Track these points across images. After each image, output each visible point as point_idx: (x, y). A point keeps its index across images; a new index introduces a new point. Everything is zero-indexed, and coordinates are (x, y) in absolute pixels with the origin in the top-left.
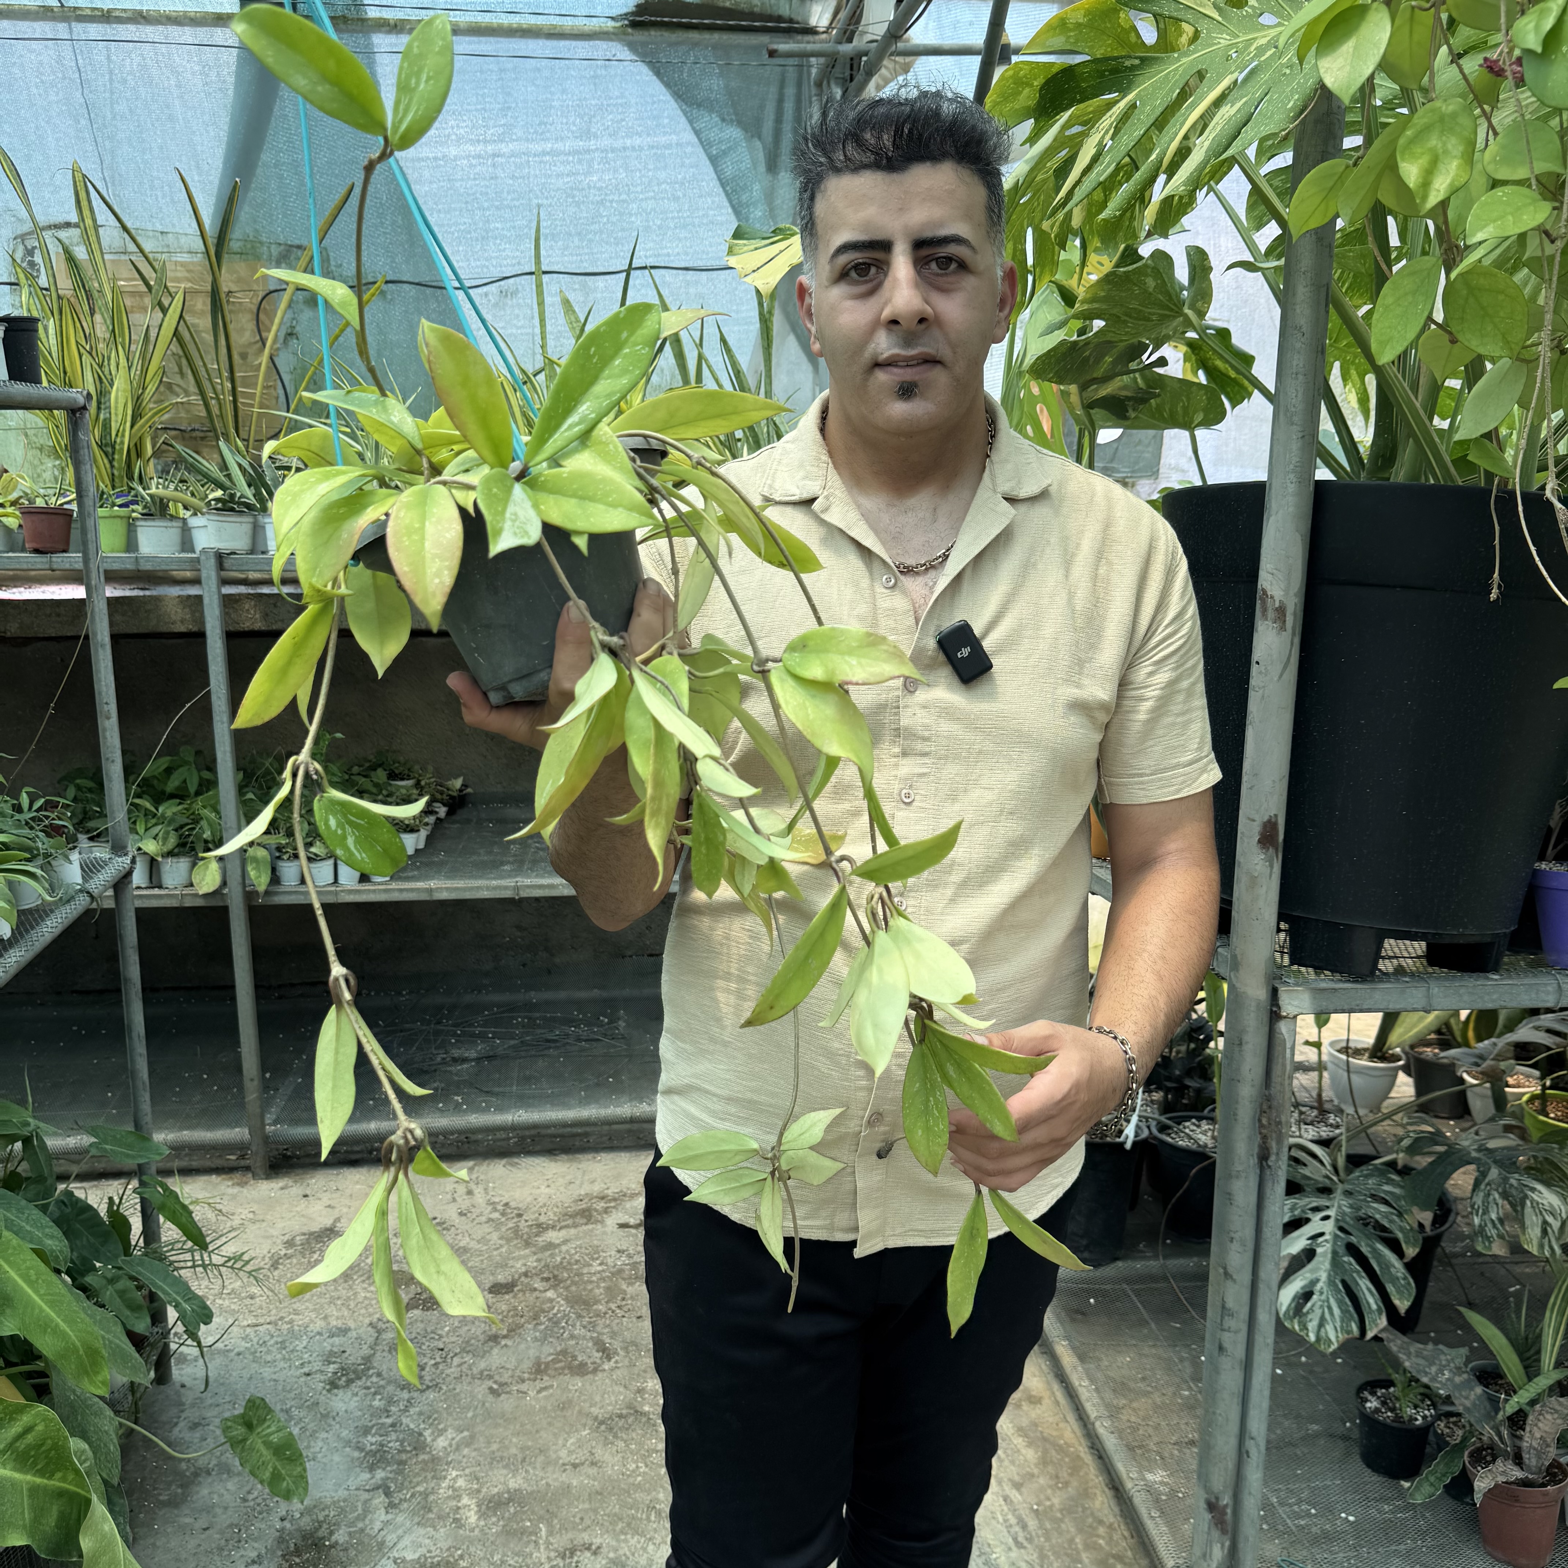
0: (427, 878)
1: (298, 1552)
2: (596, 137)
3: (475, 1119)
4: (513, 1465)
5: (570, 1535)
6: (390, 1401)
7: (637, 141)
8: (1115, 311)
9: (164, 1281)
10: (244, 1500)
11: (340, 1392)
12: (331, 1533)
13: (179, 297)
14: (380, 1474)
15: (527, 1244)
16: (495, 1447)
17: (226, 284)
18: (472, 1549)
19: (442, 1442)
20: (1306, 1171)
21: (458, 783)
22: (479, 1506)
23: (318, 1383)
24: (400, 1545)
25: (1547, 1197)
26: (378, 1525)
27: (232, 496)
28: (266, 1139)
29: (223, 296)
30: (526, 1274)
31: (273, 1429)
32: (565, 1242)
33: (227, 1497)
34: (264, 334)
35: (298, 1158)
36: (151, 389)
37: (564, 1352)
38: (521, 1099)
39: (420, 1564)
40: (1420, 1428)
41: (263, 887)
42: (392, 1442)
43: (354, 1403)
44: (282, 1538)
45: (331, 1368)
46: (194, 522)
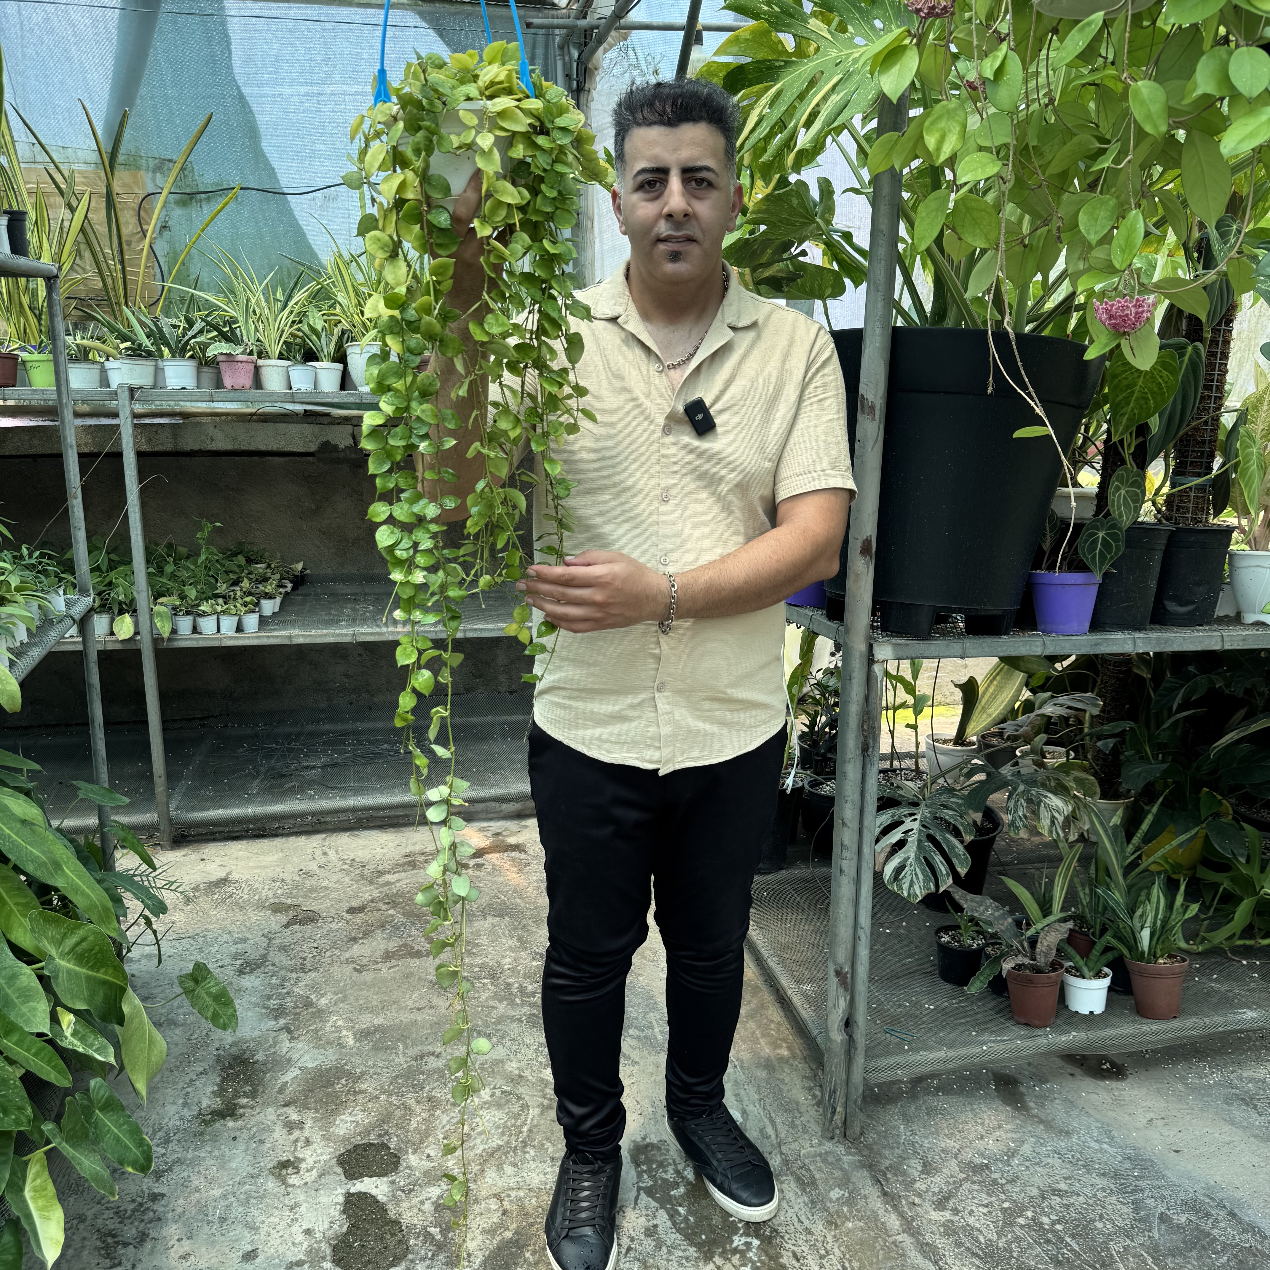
0: (285, 630)
1: (231, 1066)
3: (326, 804)
4: (374, 1011)
5: (420, 1048)
6: (284, 979)
8: (772, 219)
9: (131, 886)
10: (189, 1039)
11: (247, 976)
12: (253, 1056)
13: (86, 197)
14: (282, 1022)
15: (371, 883)
16: (361, 1002)
17: (117, 188)
18: (353, 1059)
19: (323, 1001)
20: (902, 792)
21: (300, 566)
22: (354, 1035)
23: (230, 972)
24: (302, 1060)
25: (1055, 801)
26: (285, 1050)
27: (140, 345)
28: (170, 820)
29: (115, 196)
30: (372, 901)
31: (212, 984)
32: (399, 881)
33: (176, 1038)
34: (145, 227)
35: (193, 837)
36: (66, 267)
37: (405, 945)
38: (358, 791)
39: (318, 1069)
40: (975, 950)
41: (166, 635)
42: (289, 1003)
43: (257, 982)
44: (219, 1059)
45: (238, 962)
46: (108, 365)
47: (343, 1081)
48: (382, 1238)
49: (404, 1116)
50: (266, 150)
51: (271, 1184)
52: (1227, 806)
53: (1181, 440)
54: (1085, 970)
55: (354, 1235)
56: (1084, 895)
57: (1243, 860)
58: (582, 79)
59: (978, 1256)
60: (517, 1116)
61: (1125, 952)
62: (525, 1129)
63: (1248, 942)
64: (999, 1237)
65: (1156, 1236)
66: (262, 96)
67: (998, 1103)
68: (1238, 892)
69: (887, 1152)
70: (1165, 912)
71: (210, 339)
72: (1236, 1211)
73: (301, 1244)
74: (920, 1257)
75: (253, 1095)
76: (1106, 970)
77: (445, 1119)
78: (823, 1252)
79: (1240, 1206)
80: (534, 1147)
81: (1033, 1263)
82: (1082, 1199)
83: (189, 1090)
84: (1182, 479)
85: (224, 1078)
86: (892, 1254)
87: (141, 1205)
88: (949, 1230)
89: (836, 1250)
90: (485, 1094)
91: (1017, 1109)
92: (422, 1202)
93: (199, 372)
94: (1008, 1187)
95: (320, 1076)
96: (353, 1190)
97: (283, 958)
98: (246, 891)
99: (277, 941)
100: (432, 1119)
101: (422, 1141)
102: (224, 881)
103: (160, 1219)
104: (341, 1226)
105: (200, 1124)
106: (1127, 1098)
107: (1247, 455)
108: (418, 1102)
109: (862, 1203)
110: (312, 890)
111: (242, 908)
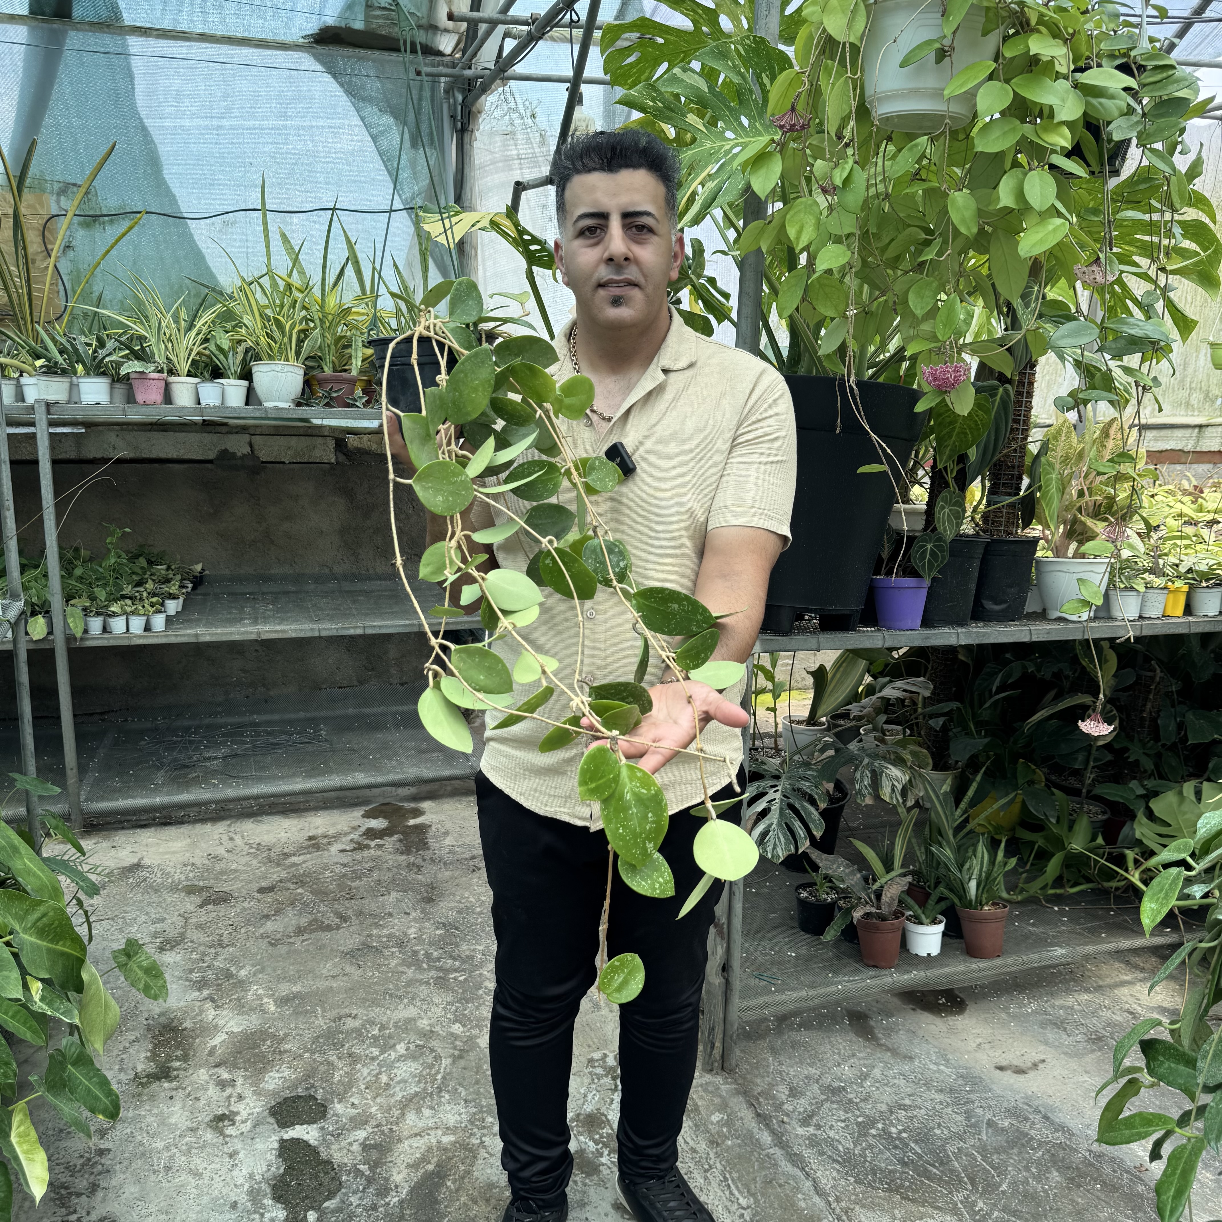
0: (190, 628)
1: (161, 1034)
2: (291, 118)
4: (292, 980)
5: (337, 1011)
6: (204, 954)
7: (321, 123)
9: (65, 870)
11: (168, 953)
12: (181, 1024)
14: (206, 992)
15: (278, 865)
16: (279, 972)
17: (23, 210)
18: (276, 1023)
19: (243, 973)
20: (765, 767)
21: (199, 567)
22: (275, 1002)
23: (151, 949)
24: (229, 1025)
25: (895, 772)
26: (211, 1017)
27: (56, 363)
28: (81, 811)
29: (22, 219)
30: (281, 881)
31: (143, 958)
32: (304, 862)
34: (49, 247)
35: (102, 825)
37: (316, 920)
38: (260, 780)
39: (244, 1033)
40: (829, 904)
41: (79, 635)
42: (210, 975)
43: (178, 958)
44: (149, 1028)
45: (158, 940)
46: (24, 380)
47: (268, 1043)
48: (317, 1177)
49: (328, 1070)
50: (167, 177)
51: (209, 1136)
52: (1040, 775)
53: (995, 465)
54: (923, 917)
55: (291, 1175)
56: (921, 856)
57: (1053, 821)
58: (466, 121)
59: (838, 1162)
60: (431, 1066)
61: (956, 901)
62: (439, 1077)
63: (1058, 891)
64: (855, 1146)
65: (985, 1138)
66: (163, 128)
67: (852, 1036)
68: (1051, 849)
69: (758, 1081)
70: (989, 865)
71: (122, 357)
72: (1049, 1115)
73: (242, 1185)
74: (789, 1165)
75: (185, 1058)
76: (940, 917)
77: (365, 1071)
78: (707, 1167)
79: (1053, 1110)
80: (448, 1091)
81: (883, 1165)
82: (923, 1112)
83: (124, 1056)
84: (996, 498)
85: (155, 1045)
86: (766, 1164)
87: (89, 1160)
88: (813, 1142)
89: (718, 1165)
90: (401, 1048)
91: (868, 1039)
92: (350, 1144)
93: (112, 388)
94: (862, 1105)
95: (246, 1039)
96: (286, 1137)
97: (200, 935)
98: (159, 875)
99: (194, 920)
100: (353, 1072)
101: (346, 1092)
102: (137, 866)
103: (108, 1171)
104: (278, 1168)
105: (137, 1086)
106: (960, 1027)
107: (1048, 480)
108: (339, 1058)
109: (738, 1124)
110: (222, 873)
111: (156, 891)
